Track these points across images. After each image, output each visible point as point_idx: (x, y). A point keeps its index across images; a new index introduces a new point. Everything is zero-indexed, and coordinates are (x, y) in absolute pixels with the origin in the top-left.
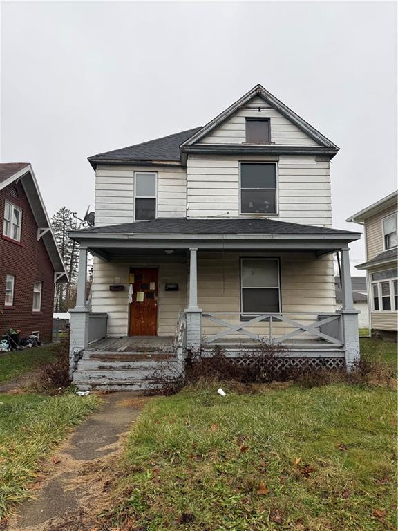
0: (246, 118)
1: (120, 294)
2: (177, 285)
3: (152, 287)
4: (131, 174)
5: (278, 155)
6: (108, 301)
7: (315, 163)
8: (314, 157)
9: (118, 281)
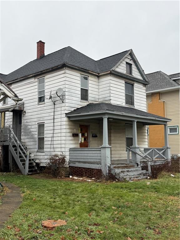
0: (126, 62)
1: (76, 138)
2: (96, 134)
3: (86, 135)
4: (79, 75)
5: (134, 81)
6: (72, 142)
7: (143, 87)
8: (142, 84)
9: (75, 131)
